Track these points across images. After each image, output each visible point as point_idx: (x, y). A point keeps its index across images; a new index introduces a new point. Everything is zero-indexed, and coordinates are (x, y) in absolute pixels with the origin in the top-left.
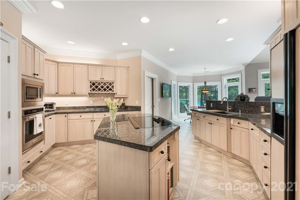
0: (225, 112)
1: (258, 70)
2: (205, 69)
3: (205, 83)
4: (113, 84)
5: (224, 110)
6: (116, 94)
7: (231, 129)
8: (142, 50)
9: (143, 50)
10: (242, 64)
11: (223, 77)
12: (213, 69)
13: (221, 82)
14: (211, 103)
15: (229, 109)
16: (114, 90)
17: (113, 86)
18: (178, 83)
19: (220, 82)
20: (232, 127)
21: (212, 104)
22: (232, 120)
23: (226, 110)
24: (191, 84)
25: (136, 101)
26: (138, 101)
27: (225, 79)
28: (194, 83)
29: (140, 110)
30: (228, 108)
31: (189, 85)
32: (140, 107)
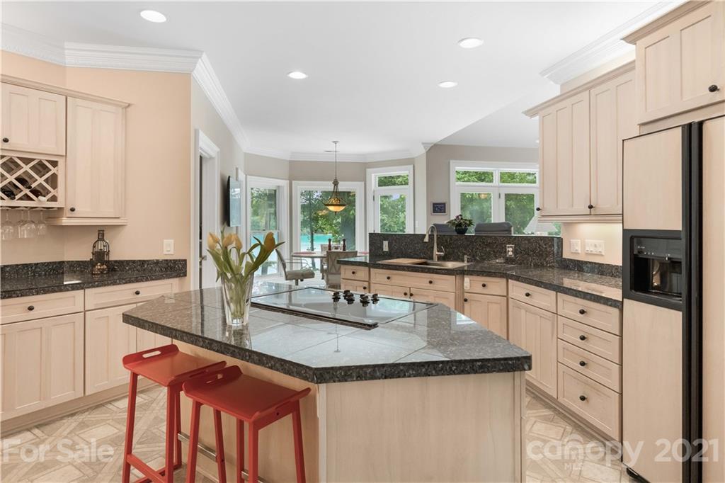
0: (429, 261)
1: (451, 161)
2: (335, 142)
3: (336, 183)
4: (53, 170)
5: (424, 258)
6: (67, 213)
7: (466, 300)
8: (202, 52)
9: (204, 56)
10: (423, 144)
11: (369, 170)
12: (352, 146)
13: (365, 184)
14: (384, 242)
15: (439, 253)
16: (60, 192)
17: (54, 177)
18: (248, 176)
19: (363, 183)
20: (466, 296)
21: (386, 243)
22: (467, 279)
23: (432, 258)
24: (284, 183)
25: (165, 241)
26: (172, 241)
27: (373, 175)
28: (293, 182)
29: (186, 275)
30: (436, 253)
31: (279, 187)
32: (184, 262)
